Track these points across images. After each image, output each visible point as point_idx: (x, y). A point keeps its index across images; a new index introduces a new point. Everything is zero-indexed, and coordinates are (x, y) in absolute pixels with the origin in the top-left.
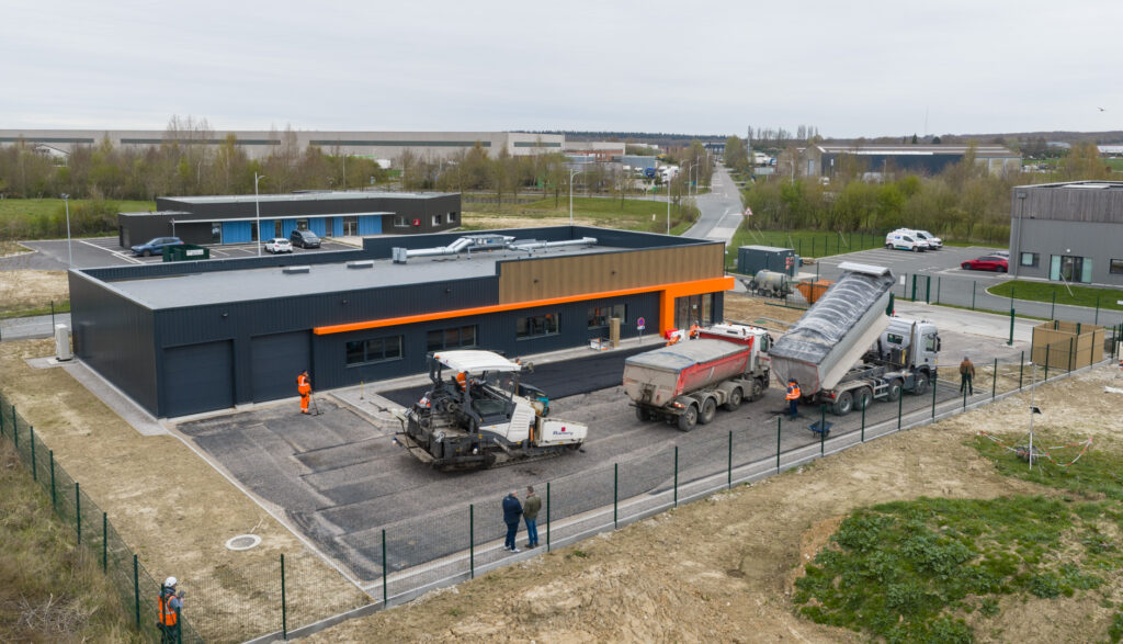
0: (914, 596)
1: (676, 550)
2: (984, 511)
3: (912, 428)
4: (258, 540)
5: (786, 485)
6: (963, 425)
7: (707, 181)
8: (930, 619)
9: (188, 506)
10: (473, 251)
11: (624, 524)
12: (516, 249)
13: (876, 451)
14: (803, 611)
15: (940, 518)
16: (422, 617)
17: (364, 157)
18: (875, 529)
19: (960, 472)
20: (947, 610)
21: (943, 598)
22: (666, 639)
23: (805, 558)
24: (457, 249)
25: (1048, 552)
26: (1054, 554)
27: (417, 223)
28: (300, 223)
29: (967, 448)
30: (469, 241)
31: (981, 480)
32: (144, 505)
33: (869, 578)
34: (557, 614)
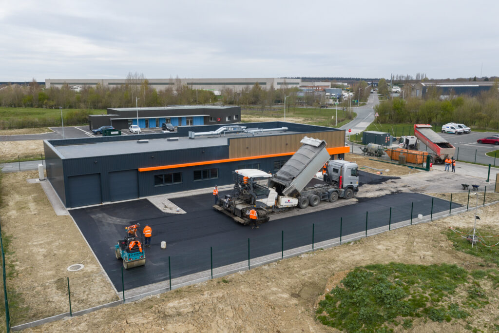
0: (371, 315)
1: (272, 282)
2: (423, 271)
3: (418, 224)
4: (82, 266)
5: (341, 251)
6: (446, 223)
7: (366, 100)
8: (377, 327)
9: (60, 249)
10: (226, 133)
11: (253, 267)
12: (247, 132)
13: (394, 235)
14: (319, 318)
15: (396, 274)
16: (137, 309)
17: (207, 89)
18: (363, 278)
19: (434, 248)
20: (386, 323)
21: (385, 317)
22: (236, 330)
23: (326, 290)
24: (219, 132)
25: (447, 296)
26: (449, 298)
27: (219, 120)
28: (167, 120)
29: (442, 235)
30: (225, 128)
31: (443, 252)
32: (42, 248)
33: (353, 303)
34: (179, 315)
